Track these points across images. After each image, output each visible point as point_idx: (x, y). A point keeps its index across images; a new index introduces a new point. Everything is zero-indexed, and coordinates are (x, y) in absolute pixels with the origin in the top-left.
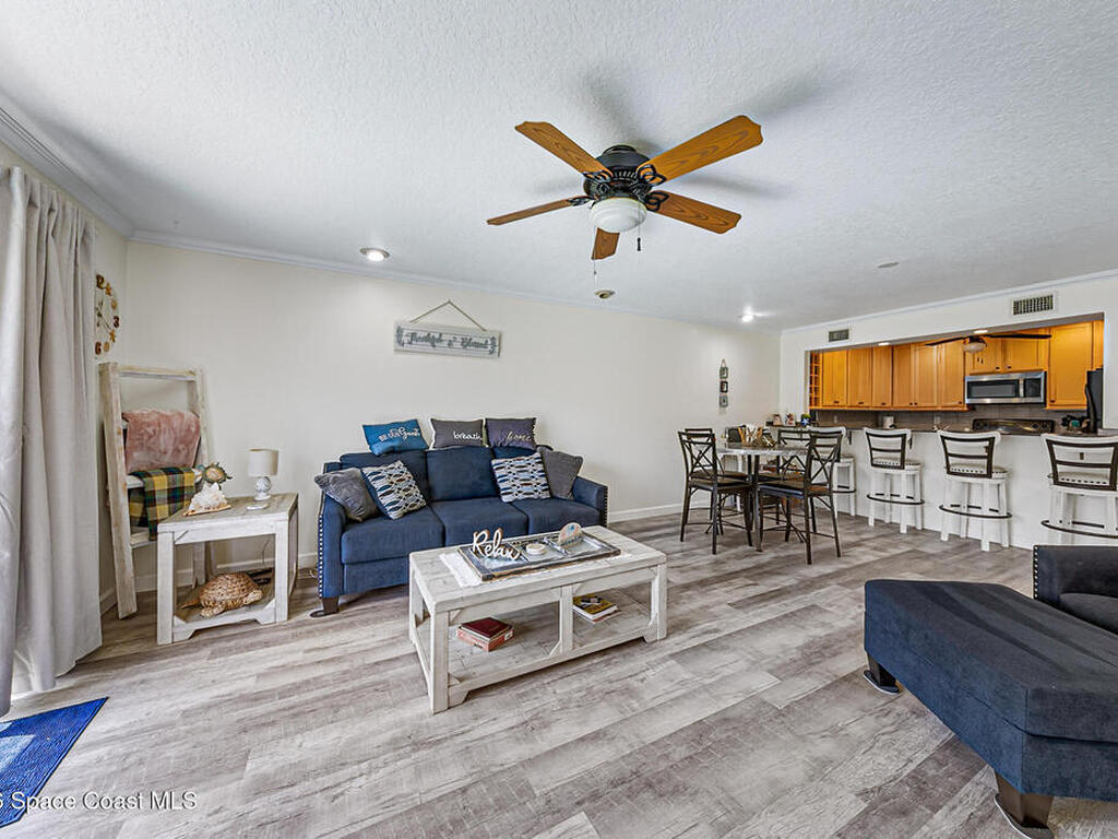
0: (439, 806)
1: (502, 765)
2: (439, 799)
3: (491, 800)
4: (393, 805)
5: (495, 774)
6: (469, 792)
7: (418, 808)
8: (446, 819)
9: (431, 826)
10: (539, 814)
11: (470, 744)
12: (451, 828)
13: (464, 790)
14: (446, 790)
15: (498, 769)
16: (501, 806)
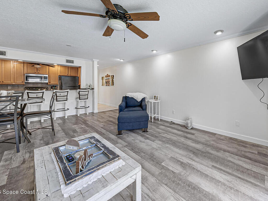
0: (172, 188)
1: (156, 180)
2: (170, 188)
3: (166, 178)
4: (177, 198)
5: (159, 180)
6: (166, 183)
7: (175, 191)
8: (174, 184)
9: (177, 186)
10: (165, 169)
11: (152, 191)
12: (175, 182)
13: (166, 185)
14: (168, 189)
15: (157, 180)
16: (166, 176)
